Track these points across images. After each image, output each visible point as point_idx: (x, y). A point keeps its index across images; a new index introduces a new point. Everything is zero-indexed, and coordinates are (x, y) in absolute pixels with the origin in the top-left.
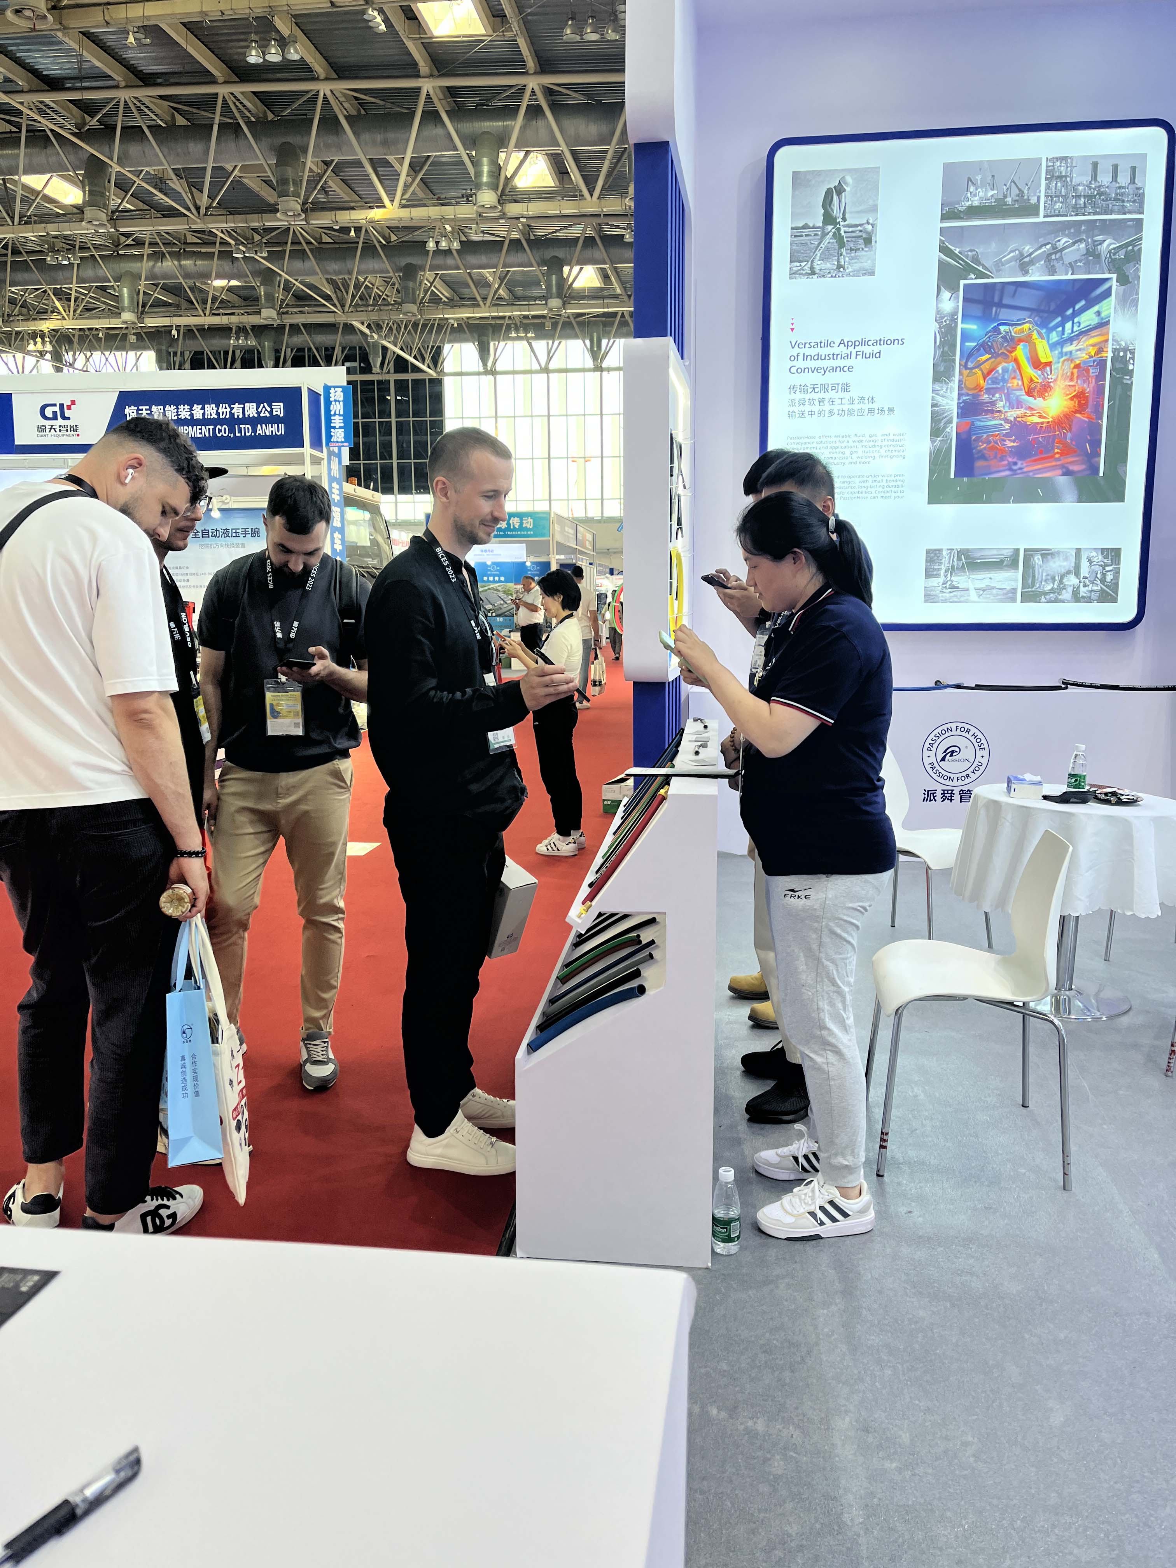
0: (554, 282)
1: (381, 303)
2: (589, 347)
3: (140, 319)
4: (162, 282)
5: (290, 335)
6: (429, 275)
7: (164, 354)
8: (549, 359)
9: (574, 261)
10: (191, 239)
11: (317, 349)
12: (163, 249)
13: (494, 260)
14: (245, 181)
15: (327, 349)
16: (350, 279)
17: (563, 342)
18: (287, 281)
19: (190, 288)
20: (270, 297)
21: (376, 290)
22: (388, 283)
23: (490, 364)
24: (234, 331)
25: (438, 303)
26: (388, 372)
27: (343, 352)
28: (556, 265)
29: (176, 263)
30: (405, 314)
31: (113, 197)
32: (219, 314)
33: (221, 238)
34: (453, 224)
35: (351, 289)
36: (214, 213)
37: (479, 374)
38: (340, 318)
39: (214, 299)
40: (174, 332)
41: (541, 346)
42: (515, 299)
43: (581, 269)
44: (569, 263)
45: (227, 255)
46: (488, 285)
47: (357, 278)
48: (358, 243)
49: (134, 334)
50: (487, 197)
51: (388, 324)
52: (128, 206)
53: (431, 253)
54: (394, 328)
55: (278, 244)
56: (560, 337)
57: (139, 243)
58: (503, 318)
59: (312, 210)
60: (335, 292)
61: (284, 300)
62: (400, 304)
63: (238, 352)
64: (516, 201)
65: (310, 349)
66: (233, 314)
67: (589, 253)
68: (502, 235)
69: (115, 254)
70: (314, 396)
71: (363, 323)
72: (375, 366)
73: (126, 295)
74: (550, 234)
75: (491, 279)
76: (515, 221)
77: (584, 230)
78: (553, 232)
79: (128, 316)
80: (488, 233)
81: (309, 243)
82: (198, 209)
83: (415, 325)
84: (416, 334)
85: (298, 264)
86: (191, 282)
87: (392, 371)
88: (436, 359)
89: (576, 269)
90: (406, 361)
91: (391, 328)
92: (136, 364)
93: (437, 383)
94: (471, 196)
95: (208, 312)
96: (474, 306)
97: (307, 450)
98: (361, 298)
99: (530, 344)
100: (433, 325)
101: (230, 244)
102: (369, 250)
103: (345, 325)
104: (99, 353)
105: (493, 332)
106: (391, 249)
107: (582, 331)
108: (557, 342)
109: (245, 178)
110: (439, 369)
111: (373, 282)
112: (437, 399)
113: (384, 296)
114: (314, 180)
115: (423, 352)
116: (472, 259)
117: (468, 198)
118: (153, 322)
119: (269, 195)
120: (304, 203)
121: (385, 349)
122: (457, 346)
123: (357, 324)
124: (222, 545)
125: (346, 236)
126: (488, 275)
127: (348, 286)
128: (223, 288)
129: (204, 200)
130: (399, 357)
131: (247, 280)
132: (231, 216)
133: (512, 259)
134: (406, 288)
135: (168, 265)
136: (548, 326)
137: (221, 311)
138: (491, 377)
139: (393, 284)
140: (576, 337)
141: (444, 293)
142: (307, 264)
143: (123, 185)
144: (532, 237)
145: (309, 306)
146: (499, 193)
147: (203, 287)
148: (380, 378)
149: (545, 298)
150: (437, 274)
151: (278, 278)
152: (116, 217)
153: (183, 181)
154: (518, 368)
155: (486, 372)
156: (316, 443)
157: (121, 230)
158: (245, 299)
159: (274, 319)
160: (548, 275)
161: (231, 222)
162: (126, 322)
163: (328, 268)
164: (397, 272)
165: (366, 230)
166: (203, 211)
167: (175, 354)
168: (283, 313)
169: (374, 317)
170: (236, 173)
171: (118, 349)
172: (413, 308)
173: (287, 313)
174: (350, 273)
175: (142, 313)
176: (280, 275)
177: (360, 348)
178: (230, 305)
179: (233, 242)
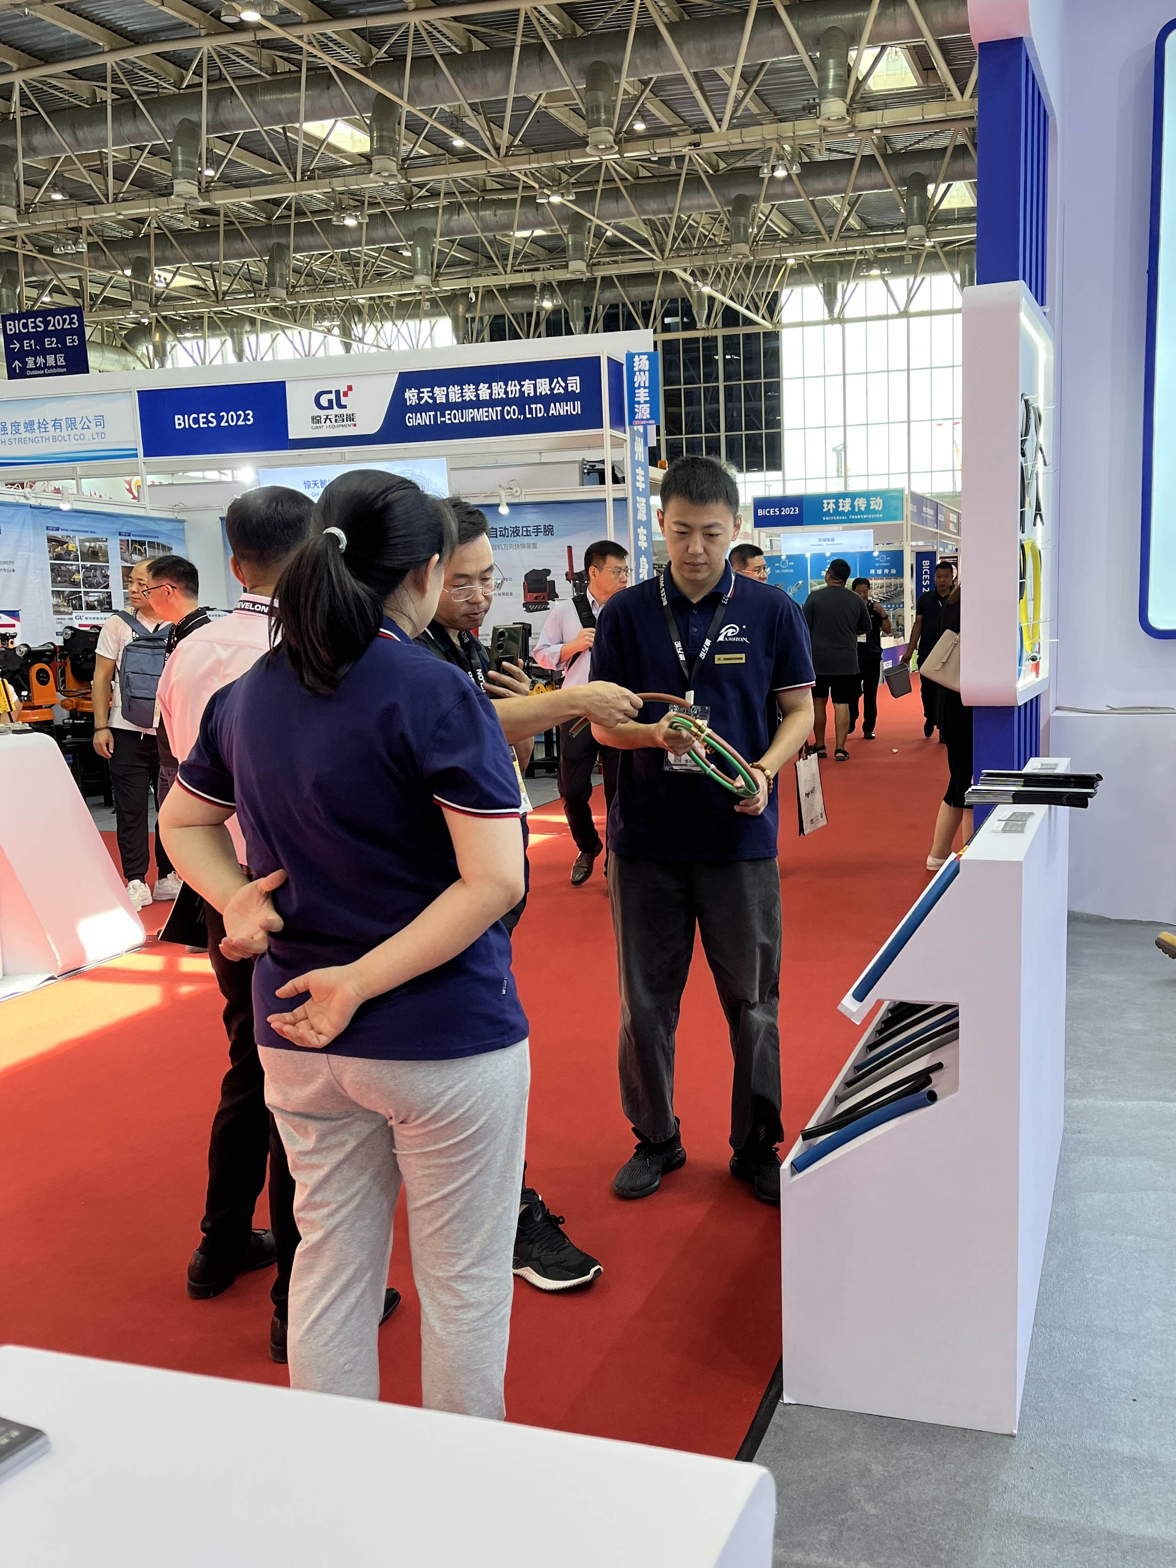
0: (915, 205)
1: (707, 245)
2: (959, 280)
3: (435, 282)
4: (459, 237)
5: (603, 289)
6: (765, 207)
7: (461, 321)
8: (910, 300)
9: (941, 177)
10: (491, 185)
11: (632, 304)
12: (460, 199)
13: (842, 183)
14: (552, 111)
15: (644, 303)
16: (671, 218)
17: (928, 279)
18: (598, 227)
19: (490, 242)
20: (579, 247)
21: (701, 229)
22: (715, 219)
23: (836, 310)
24: (538, 290)
25: (775, 240)
26: (716, 327)
27: (662, 306)
28: (918, 184)
29: (474, 214)
30: (735, 256)
31: (404, 141)
32: (521, 271)
33: (524, 182)
34: (792, 142)
35: (672, 230)
36: (516, 153)
37: (824, 323)
38: (661, 267)
39: (517, 253)
40: (472, 295)
41: (899, 284)
42: (869, 228)
43: (949, 186)
44: (935, 180)
45: (529, 201)
46: (835, 214)
47: (679, 217)
48: (680, 175)
49: (428, 300)
50: (834, 107)
51: (715, 269)
52: (421, 151)
53: (766, 181)
54: (723, 273)
55: (588, 183)
56: (924, 271)
57: (434, 194)
58: (854, 253)
59: (627, 141)
60: (654, 235)
61: (595, 249)
62: (729, 245)
63: (543, 314)
64: (870, 109)
65: (624, 305)
66: (537, 269)
67: (959, 165)
68: (851, 151)
69: (408, 208)
70: (615, 367)
71: (685, 270)
72: (700, 321)
73: (419, 256)
74: (911, 145)
75: (839, 206)
76: (867, 134)
77: (954, 137)
78: (916, 143)
79: (422, 280)
80: (835, 151)
81: (624, 179)
82: (497, 149)
83: (748, 268)
84: (748, 279)
85: (611, 206)
86: (490, 235)
87: (720, 325)
88: (772, 307)
89: (943, 187)
90: (737, 313)
91: (719, 275)
92: (430, 335)
93: (773, 336)
94: (814, 107)
95: (509, 269)
96: (817, 241)
97: (607, 429)
98: (683, 240)
99: (886, 283)
100: (769, 267)
101: (534, 187)
102: (694, 182)
103: (665, 273)
104: (391, 323)
105: (841, 272)
106: (720, 180)
107: (950, 263)
108: (919, 279)
109: (551, 107)
110: (775, 320)
111: (698, 220)
112: (774, 355)
113: (711, 236)
114: (629, 105)
115: (757, 300)
116: (818, 184)
117: (811, 110)
118: (448, 286)
119: (578, 126)
120: (618, 133)
121: (711, 299)
122: (797, 290)
123: (679, 272)
124: (511, 546)
125: (666, 169)
126: (835, 202)
127: (669, 227)
128: (526, 239)
129: (504, 139)
130: (728, 309)
131: (554, 228)
132: (536, 156)
133: (864, 180)
134: (737, 226)
135: (467, 217)
136: (908, 260)
137: (524, 267)
138: (838, 327)
139: (722, 221)
140: (942, 269)
141: (782, 227)
142: (621, 204)
143: (414, 127)
144: (890, 151)
145: (623, 254)
146: (848, 101)
147: (505, 239)
148: (707, 334)
149: (904, 226)
150: (773, 205)
151: (589, 224)
152: (407, 165)
153: (481, 118)
154: (870, 314)
155: (832, 321)
156: (618, 421)
157: (413, 180)
158: (551, 250)
159: (582, 273)
160: (909, 195)
161: (534, 162)
162: (418, 287)
163: (646, 207)
164: (726, 205)
165: (690, 159)
166: (503, 151)
167: (473, 319)
168: (594, 265)
169: (699, 262)
170: (541, 102)
171: (411, 317)
172: (745, 248)
173: (598, 264)
174: (671, 211)
175: (437, 275)
176: (591, 220)
177: (683, 300)
178: (534, 259)
179: (537, 186)
